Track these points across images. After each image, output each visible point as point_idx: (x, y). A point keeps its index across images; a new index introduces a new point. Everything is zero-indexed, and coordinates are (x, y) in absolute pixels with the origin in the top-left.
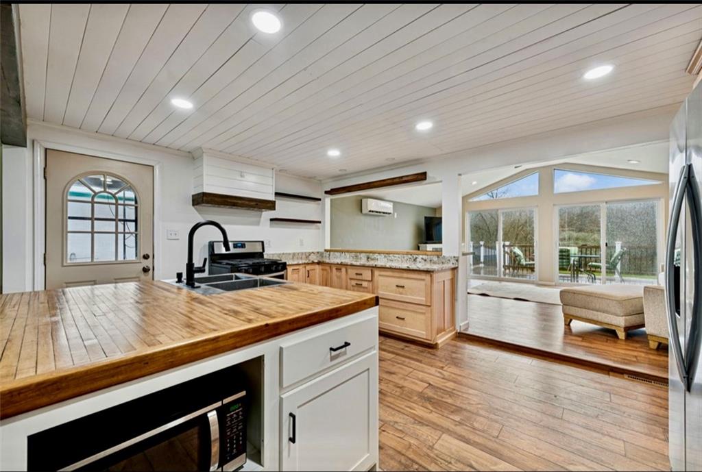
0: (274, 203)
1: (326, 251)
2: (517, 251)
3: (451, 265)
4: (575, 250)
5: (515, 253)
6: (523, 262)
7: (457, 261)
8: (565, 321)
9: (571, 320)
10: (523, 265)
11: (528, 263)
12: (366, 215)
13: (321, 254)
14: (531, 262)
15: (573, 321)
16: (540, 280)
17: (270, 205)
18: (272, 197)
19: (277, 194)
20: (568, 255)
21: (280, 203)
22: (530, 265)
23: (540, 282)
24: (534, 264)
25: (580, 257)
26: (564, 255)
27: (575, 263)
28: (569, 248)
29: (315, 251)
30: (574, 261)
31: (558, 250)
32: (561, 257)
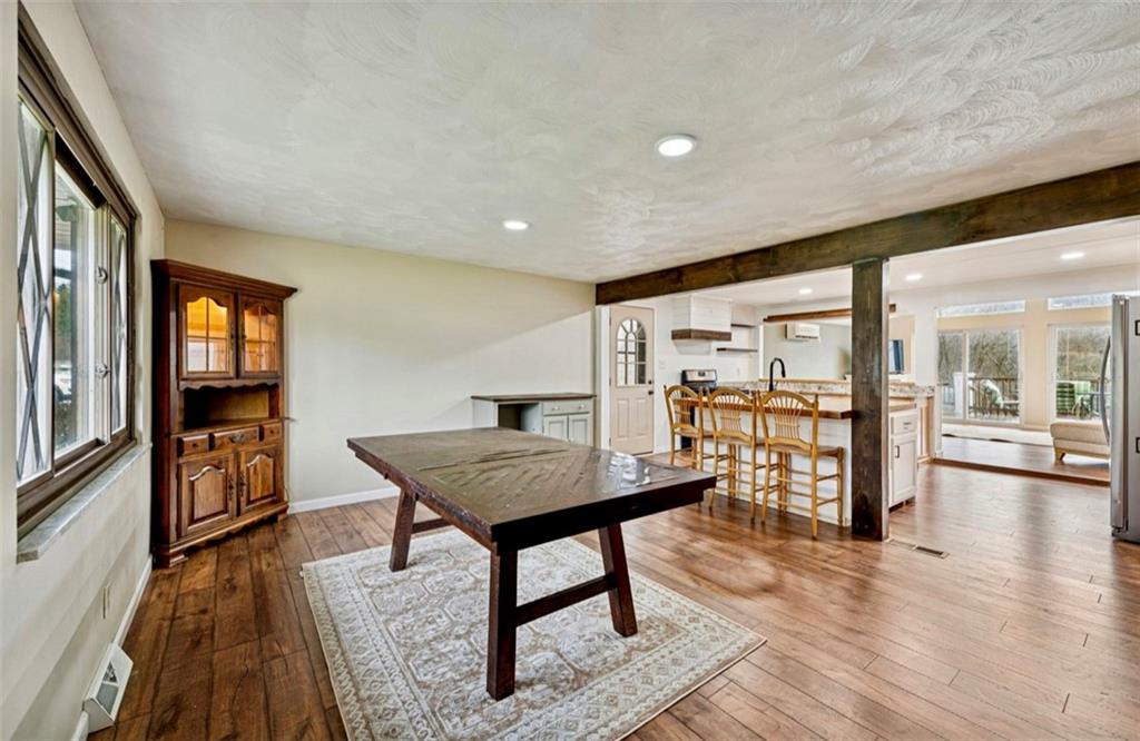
0: (730, 334)
1: (761, 380)
2: (991, 385)
3: (925, 395)
4: (1085, 385)
5: (986, 389)
6: (1000, 401)
7: (933, 390)
8: (1057, 455)
9: (1063, 455)
10: (998, 405)
11: (1007, 402)
12: (791, 340)
13: (755, 384)
14: (1013, 402)
15: (1067, 455)
16: (1026, 423)
17: (726, 336)
18: (727, 329)
19: (733, 325)
20: (1073, 392)
21: (736, 333)
22: (1010, 405)
23: (1026, 426)
24: (1017, 405)
25: (1093, 395)
26: (1066, 392)
27: (1085, 403)
28: (1072, 382)
29: (750, 380)
30: (1082, 400)
31: (1055, 385)
32: (1061, 394)
